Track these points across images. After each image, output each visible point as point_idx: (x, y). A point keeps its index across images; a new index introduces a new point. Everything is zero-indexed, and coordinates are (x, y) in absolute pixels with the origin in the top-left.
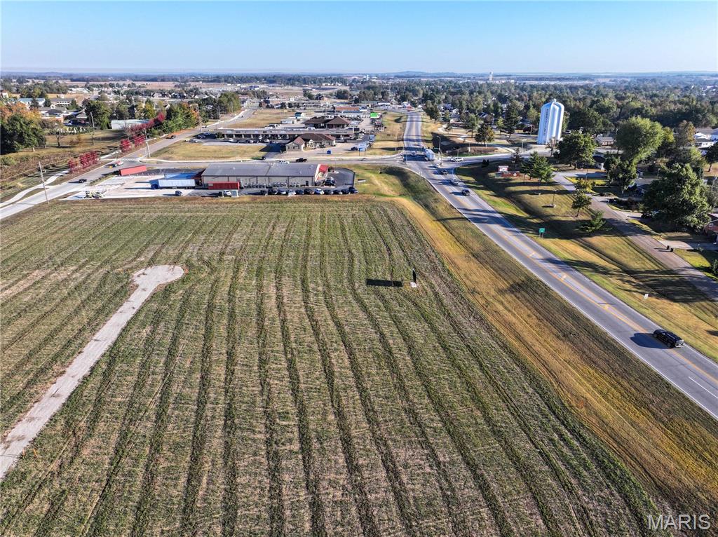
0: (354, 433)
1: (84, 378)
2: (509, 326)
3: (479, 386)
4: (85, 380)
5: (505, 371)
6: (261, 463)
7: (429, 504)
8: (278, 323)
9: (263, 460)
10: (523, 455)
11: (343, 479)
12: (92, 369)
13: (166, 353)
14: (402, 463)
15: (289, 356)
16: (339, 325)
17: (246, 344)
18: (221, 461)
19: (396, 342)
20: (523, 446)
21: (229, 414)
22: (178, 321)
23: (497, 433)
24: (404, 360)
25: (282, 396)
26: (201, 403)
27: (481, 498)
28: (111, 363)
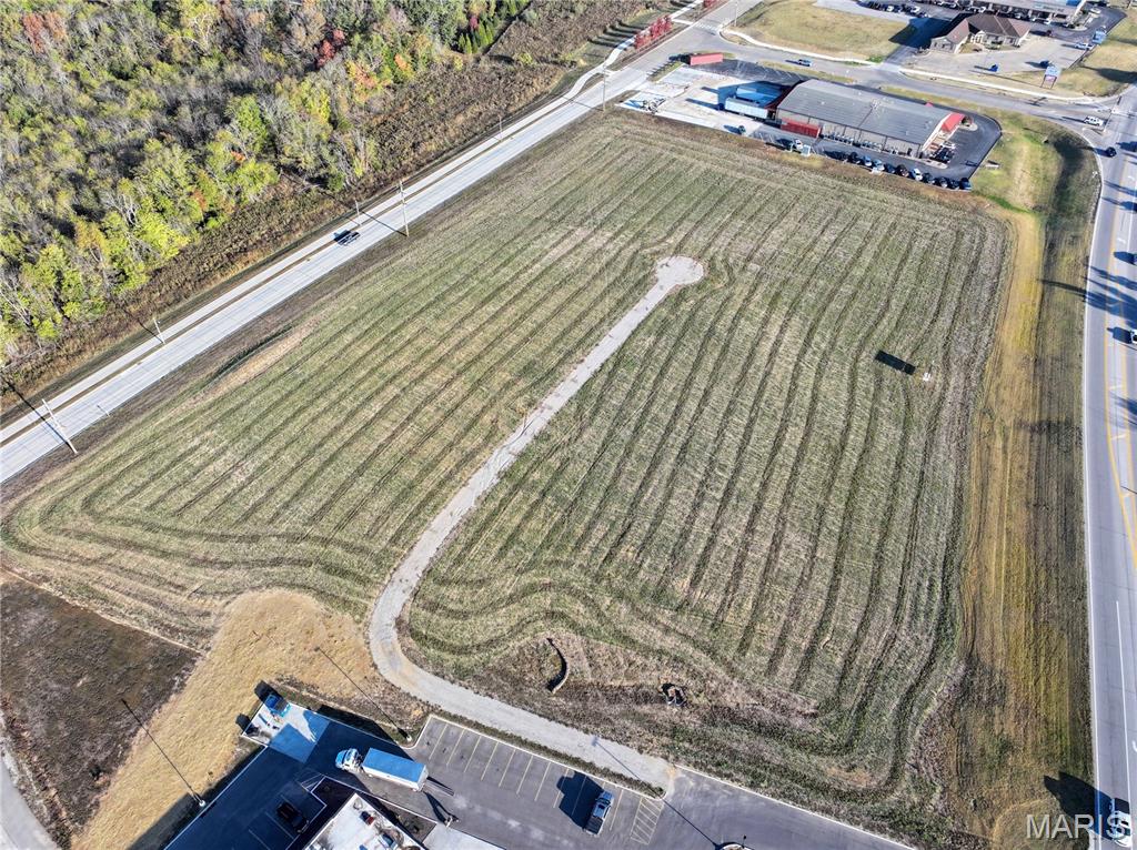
0: (766, 505)
1: (595, 372)
4: (596, 374)
5: (937, 512)
6: (690, 496)
7: (786, 578)
8: (761, 374)
9: (693, 495)
10: (884, 582)
11: (739, 534)
12: (603, 365)
13: (658, 371)
14: (788, 543)
15: (753, 415)
16: (814, 399)
17: (723, 387)
18: (665, 482)
19: (856, 439)
20: (891, 576)
21: (684, 449)
22: (678, 339)
23: (879, 558)
25: (729, 450)
26: (668, 430)
27: (826, 593)
28: (616, 365)
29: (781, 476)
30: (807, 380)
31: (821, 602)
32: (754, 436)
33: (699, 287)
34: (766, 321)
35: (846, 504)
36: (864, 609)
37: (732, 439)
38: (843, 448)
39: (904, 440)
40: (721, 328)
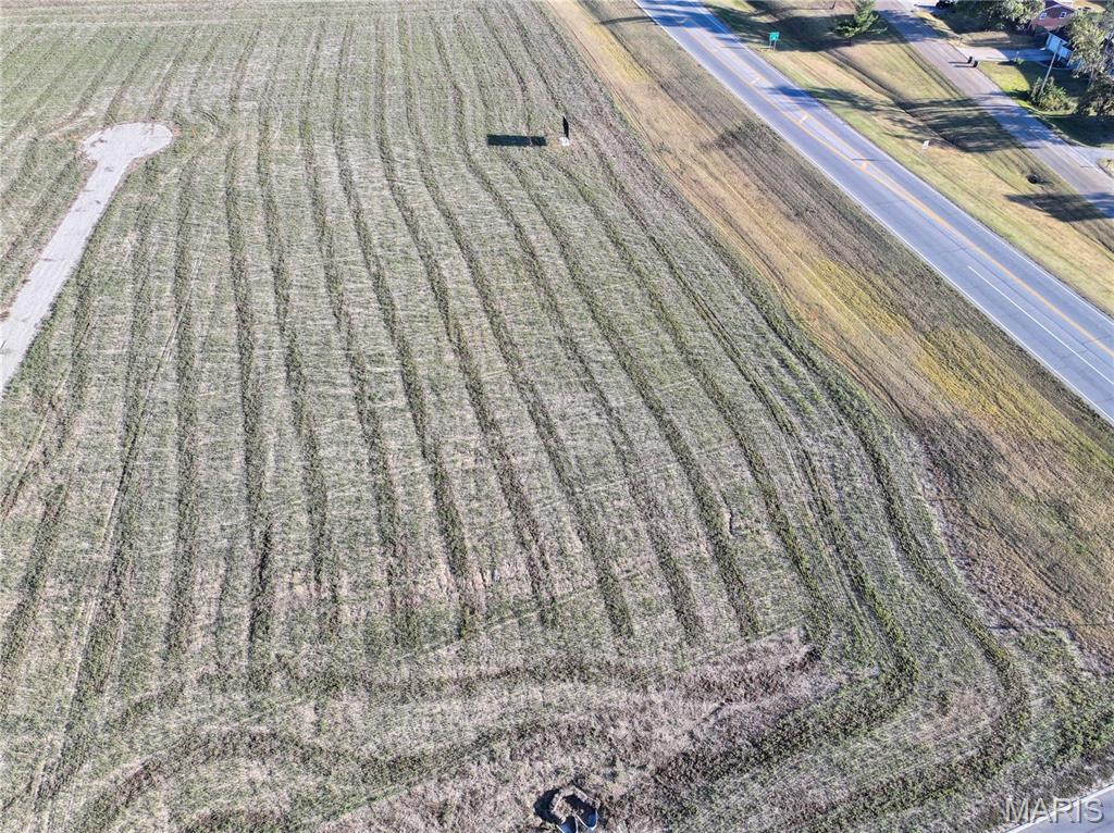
0: (485, 377)
1: (44, 321)
2: (715, 203)
3: (668, 299)
4: (46, 326)
5: (707, 273)
6: (351, 428)
7: (598, 464)
8: (348, 216)
9: (354, 424)
10: (727, 390)
11: (475, 440)
12: (54, 307)
13: (172, 275)
14: (558, 413)
15: (374, 269)
16: (448, 216)
17: (301, 253)
18: (290, 430)
19: (540, 238)
20: (728, 379)
21: (291, 363)
22: (182, 222)
23: (693, 364)
24: (554, 266)
25: (369, 330)
26: (245, 349)
27: (668, 450)
28: (83, 298)
29: (476, 329)
30: (419, 198)
31: (674, 468)
32: (395, 295)
33: (175, 151)
35: (594, 318)
36: (735, 441)
37: (363, 313)
38: (533, 255)
39: (598, 213)
40: (246, 181)
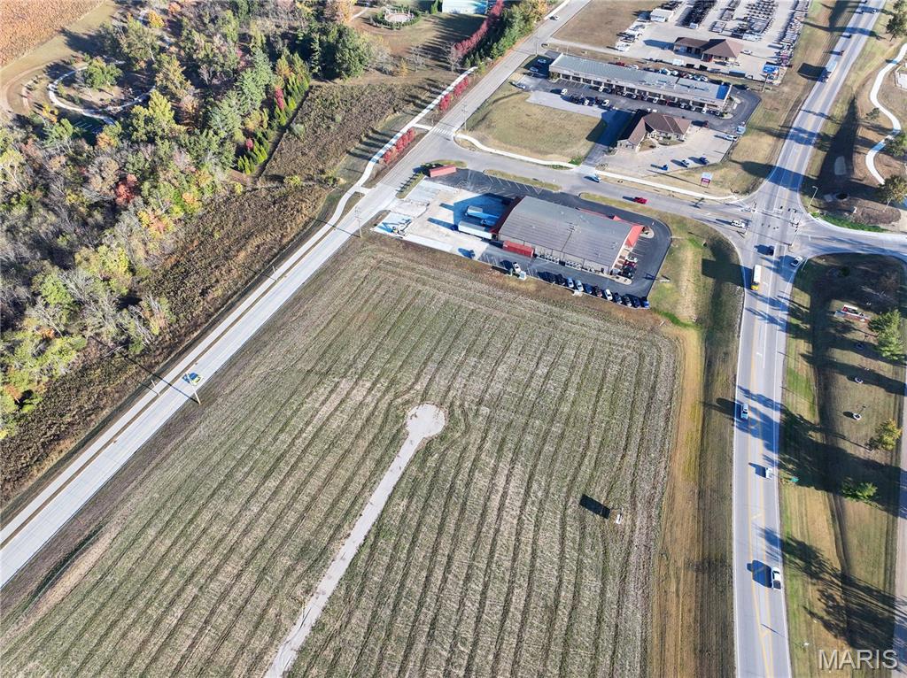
1: (360, 546)
2: (665, 616)
4: (360, 549)
12: (365, 539)
13: (411, 538)
15: (487, 579)
16: (534, 555)
17: (463, 551)
18: (419, 664)
21: (433, 624)
22: (426, 500)
24: (562, 621)
26: (420, 605)
28: (377, 536)
29: (509, 645)
30: (528, 535)
33: (442, 438)
34: (495, 471)
37: (471, 608)
38: (557, 607)
39: (603, 592)
40: (459, 484)
